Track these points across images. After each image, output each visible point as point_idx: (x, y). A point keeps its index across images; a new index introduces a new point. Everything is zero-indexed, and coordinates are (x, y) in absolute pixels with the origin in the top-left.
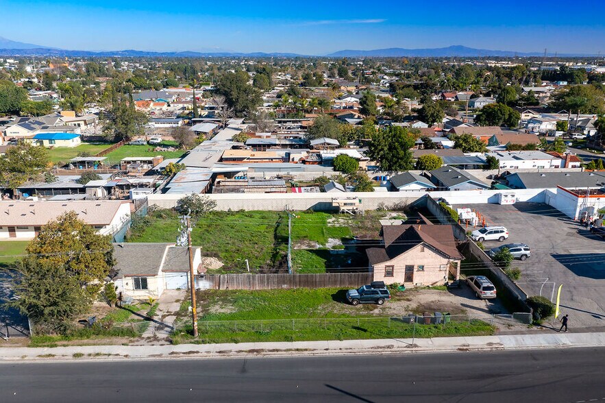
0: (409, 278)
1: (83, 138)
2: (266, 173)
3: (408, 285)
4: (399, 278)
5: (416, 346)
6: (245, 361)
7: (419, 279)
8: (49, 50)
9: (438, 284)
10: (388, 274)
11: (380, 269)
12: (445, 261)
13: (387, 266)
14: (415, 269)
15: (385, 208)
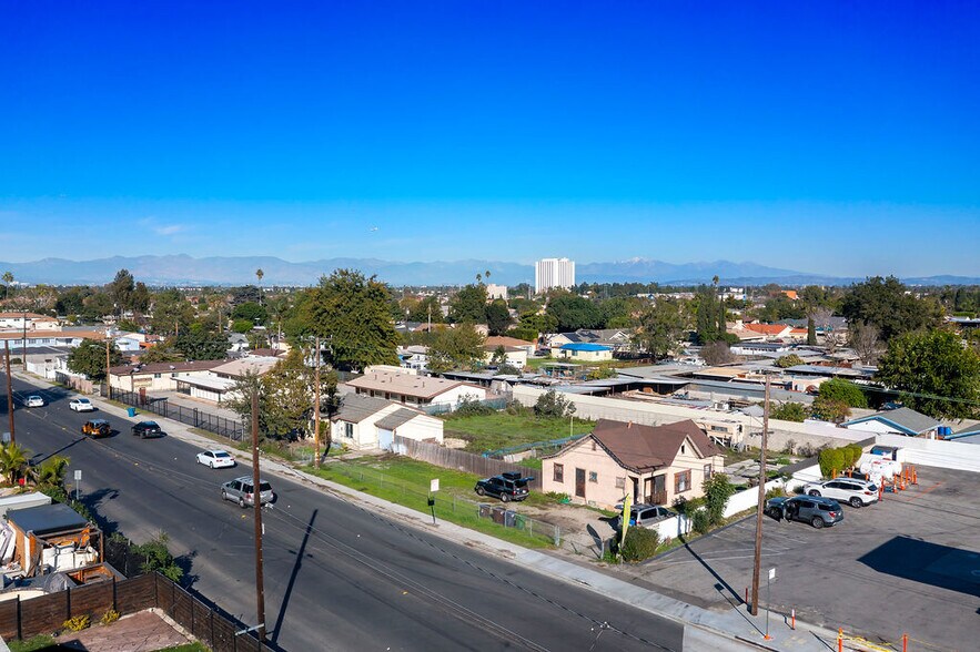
0: (581, 491)
3: (578, 500)
7: (592, 494)
10: (559, 477)
11: (548, 467)
12: (623, 473)
13: (556, 465)
14: (587, 476)
15: (795, 451)
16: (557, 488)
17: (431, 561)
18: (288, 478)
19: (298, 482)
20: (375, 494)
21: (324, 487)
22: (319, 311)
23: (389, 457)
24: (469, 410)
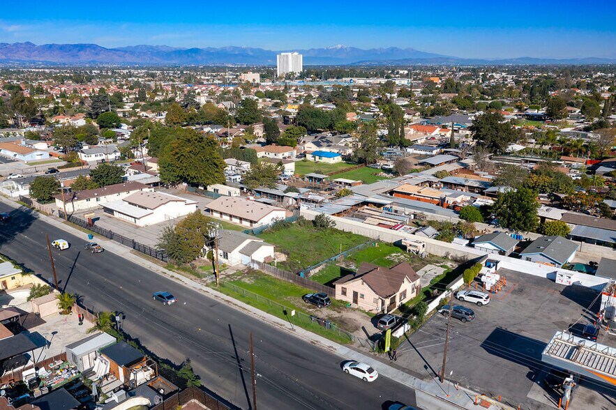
0: (355, 301)
1: (344, 158)
2: (406, 209)
3: (354, 306)
4: (349, 298)
5: (295, 330)
6: (219, 304)
7: (361, 304)
8: (447, 59)
9: (373, 312)
10: (344, 293)
11: (339, 287)
12: (377, 297)
13: (342, 288)
14: (359, 296)
15: (450, 257)
16: (344, 298)
17: (299, 357)
18: (206, 294)
19: (212, 297)
20: (255, 306)
21: (228, 302)
22: (179, 155)
23: (250, 272)
24: (280, 225)
